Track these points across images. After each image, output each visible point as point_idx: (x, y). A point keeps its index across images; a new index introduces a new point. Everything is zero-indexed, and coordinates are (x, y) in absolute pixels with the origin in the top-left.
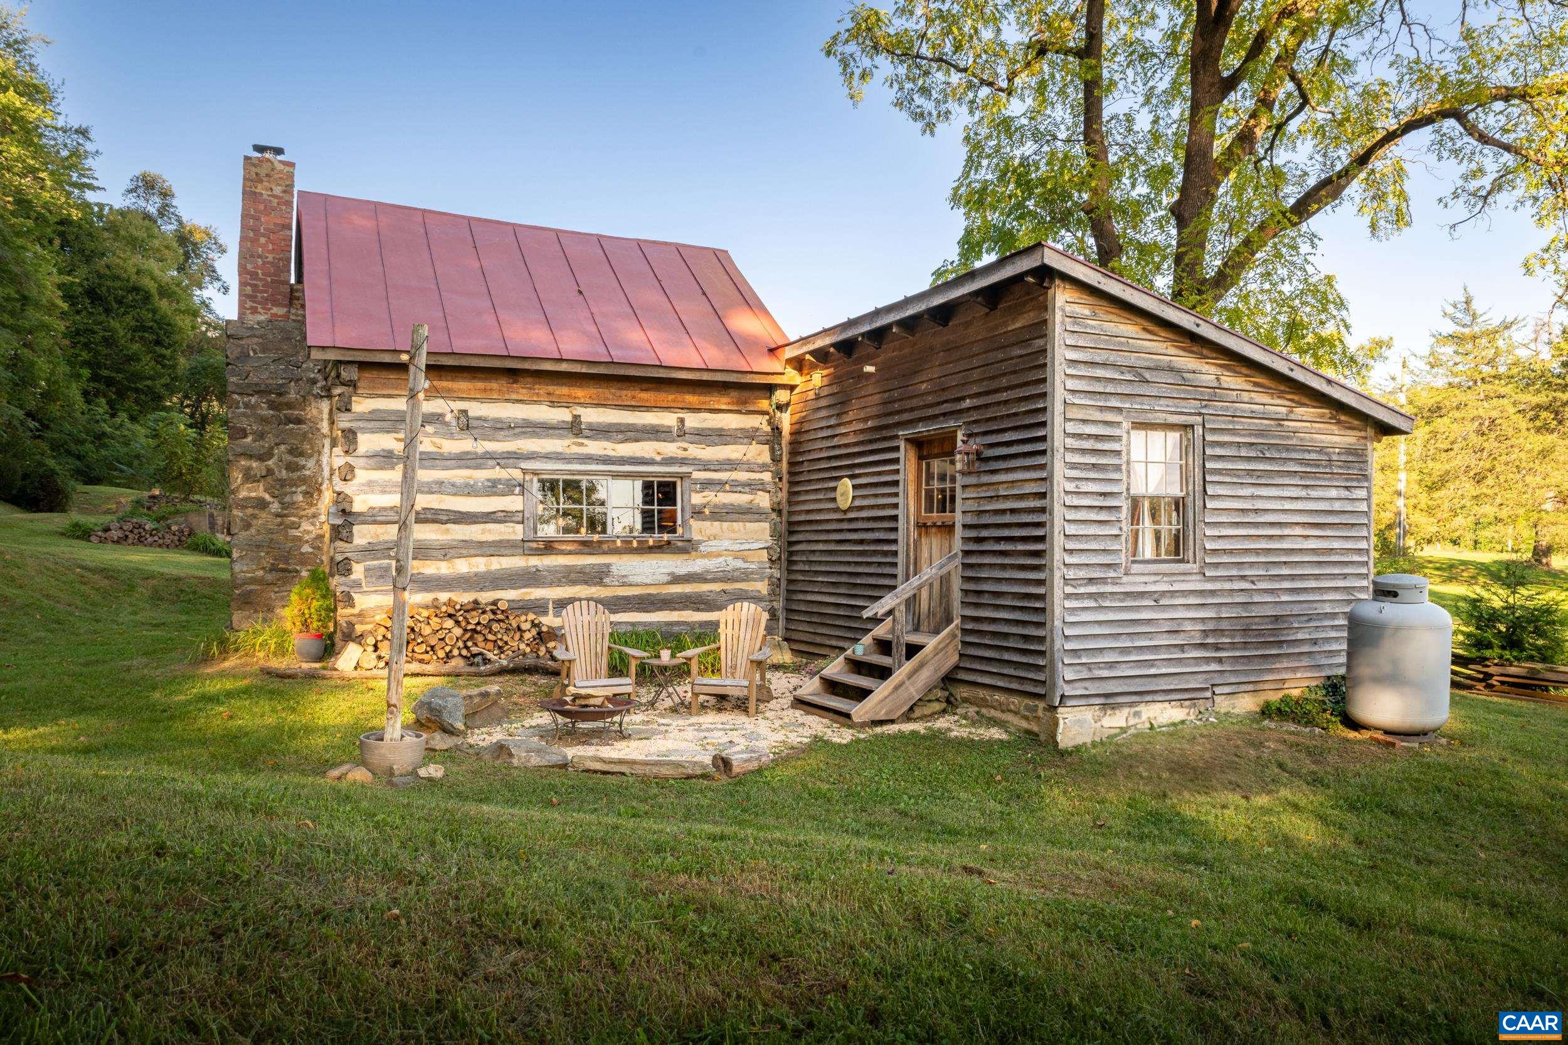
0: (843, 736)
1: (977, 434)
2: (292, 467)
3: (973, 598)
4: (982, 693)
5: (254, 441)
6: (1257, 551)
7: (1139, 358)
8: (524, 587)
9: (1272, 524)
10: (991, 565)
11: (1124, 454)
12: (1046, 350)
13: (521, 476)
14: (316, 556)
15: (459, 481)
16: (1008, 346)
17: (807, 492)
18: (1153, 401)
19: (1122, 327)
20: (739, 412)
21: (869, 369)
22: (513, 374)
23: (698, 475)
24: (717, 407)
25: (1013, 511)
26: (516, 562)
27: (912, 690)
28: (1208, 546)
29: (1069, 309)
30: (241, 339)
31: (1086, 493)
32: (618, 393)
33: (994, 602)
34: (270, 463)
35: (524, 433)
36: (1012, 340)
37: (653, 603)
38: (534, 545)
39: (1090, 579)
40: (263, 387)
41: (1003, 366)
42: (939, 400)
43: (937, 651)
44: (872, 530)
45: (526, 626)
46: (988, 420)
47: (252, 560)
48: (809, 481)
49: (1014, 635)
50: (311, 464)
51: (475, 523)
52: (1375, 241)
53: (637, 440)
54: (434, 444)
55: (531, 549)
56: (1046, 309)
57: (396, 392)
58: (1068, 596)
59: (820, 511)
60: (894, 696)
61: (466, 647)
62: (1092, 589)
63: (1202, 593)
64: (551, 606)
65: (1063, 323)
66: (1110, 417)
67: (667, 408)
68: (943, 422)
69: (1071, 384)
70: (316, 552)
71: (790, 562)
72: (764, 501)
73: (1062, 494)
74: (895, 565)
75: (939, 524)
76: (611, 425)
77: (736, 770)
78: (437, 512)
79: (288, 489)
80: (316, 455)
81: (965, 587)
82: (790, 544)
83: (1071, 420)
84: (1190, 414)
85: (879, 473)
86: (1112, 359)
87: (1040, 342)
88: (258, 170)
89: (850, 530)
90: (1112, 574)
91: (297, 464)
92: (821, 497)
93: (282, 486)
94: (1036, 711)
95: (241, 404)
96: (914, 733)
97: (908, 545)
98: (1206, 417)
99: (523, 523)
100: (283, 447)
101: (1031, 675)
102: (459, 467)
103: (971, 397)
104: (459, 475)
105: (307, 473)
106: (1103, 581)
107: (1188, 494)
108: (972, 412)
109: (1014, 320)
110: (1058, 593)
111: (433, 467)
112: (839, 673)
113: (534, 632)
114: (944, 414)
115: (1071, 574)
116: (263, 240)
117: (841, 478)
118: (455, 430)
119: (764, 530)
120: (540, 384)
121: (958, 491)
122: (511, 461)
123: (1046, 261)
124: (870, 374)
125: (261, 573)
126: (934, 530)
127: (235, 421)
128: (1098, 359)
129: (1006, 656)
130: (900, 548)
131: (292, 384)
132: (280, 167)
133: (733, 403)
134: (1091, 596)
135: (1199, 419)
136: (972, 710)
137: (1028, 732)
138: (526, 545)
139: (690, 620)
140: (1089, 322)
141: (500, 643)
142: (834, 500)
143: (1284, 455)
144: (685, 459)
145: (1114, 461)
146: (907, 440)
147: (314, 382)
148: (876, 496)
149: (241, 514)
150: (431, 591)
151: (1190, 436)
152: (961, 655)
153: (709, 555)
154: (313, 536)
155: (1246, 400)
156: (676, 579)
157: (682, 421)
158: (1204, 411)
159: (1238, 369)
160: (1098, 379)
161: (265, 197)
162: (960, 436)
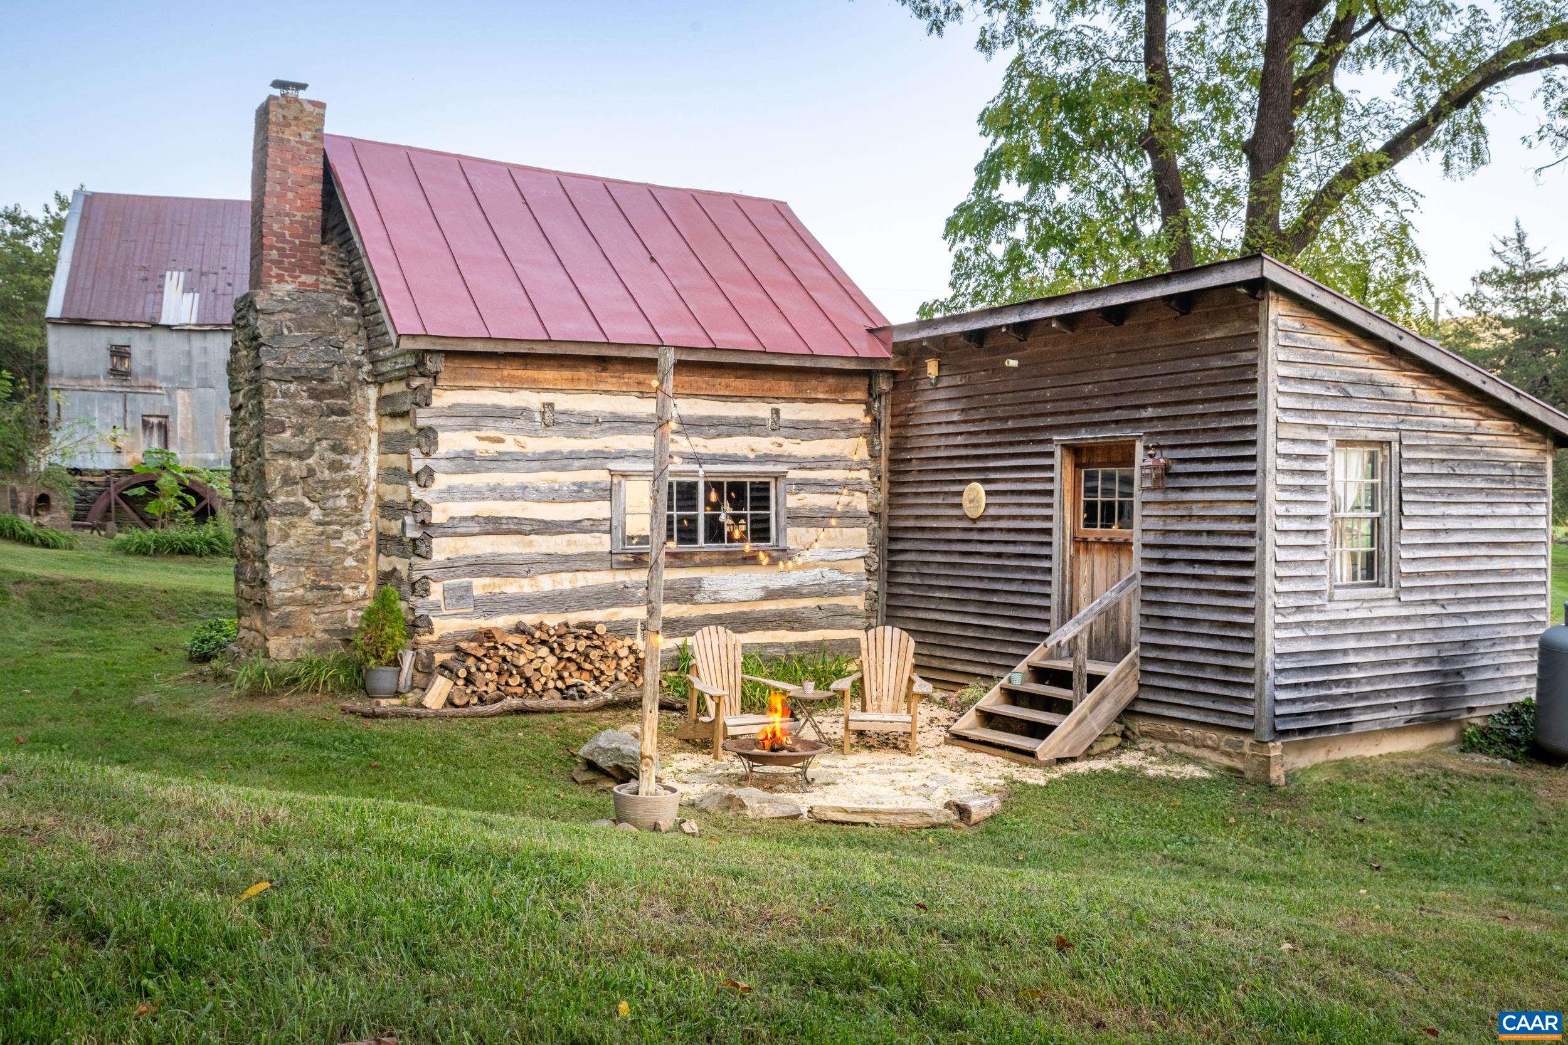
0: (1036, 777)
1: (1164, 447)
2: (335, 467)
3: (1157, 623)
4: (1168, 727)
5: (294, 436)
6: (1447, 574)
7: (1342, 372)
8: (612, 606)
9: (1460, 545)
10: (1181, 589)
11: (1329, 474)
12: (1256, 365)
13: (609, 479)
14: (360, 570)
15: (543, 486)
16: (1202, 356)
17: (917, 494)
18: (1356, 417)
19: (1328, 339)
20: (836, 401)
21: (1013, 363)
22: (602, 362)
23: (794, 475)
24: (814, 396)
25: (1210, 533)
26: (603, 578)
27: (1094, 724)
28: (1404, 570)
29: (1281, 322)
30: (272, 314)
31: (1295, 516)
32: (712, 381)
33: (1185, 629)
34: (311, 461)
35: (611, 428)
36: (1210, 350)
37: (745, 623)
38: (623, 558)
39: (1298, 607)
40: (303, 373)
41: (1199, 376)
42: (1109, 405)
43: (1118, 680)
44: (1014, 542)
45: (623, 653)
46: (1177, 432)
47: (290, 577)
48: (921, 482)
49: (1211, 665)
50: (356, 462)
51: (560, 533)
52: (1448, 180)
53: (729, 435)
54: (518, 442)
55: (620, 563)
56: (1256, 321)
57: (479, 384)
58: (1278, 626)
59: (937, 517)
60: (1078, 730)
61: (561, 678)
62: (1300, 618)
63: (1397, 619)
64: (639, 628)
65: (1276, 337)
66: (1317, 435)
67: (761, 398)
68: (1115, 430)
69: (1284, 402)
70: (361, 565)
71: (891, 573)
72: (861, 503)
73: (1274, 518)
74: (1049, 583)
75: (1105, 539)
76: (703, 418)
77: (975, 818)
78: (520, 521)
79: (330, 493)
80: (362, 452)
81: (1148, 611)
82: (891, 552)
83: (1282, 439)
84: (1389, 430)
85: (1025, 480)
86: (1319, 373)
87: (1249, 356)
88: (285, 112)
89: (981, 542)
90: (1318, 602)
91: (340, 461)
92: (940, 501)
93: (325, 489)
94: (1241, 747)
95: (278, 393)
96: (1105, 771)
97: (1064, 561)
98: (1403, 433)
99: (610, 532)
100: (325, 443)
101: (1234, 709)
102: (544, 469)
103: (1155, 405)
104: (542, 478)
105: (352, 473)
106: (1308, 609)
107: (1383, 514)
108: (1155, 423)
109: (1213, 328)
110: (1269, 623)
111: (516, 470)
112: (995, 704)
113: (632, 659)
114: (1117, 422)
115: (1281, 602)
116: (290, 195)
117: (969, 481)
118: (539, 425)
119: (861, 536)
120: (630, 371)
121: (1137, 506)
122: (598, 461)
123: (1266, 274)
124: (1014, 369)
125: (301, 591)
126: (1096, 546)
127: (272, 413)
128: (1307, 375)
129: (1202, 688)
130: (1055, 564)
131: (336, 368)
132: (309, 108)
133: (831, 391)
134: (1298, 625)
135: (1396, 435)
136: (1158, 746)
137: (1230, 769)
138: (615, 557)
139: (784, 641)
140: (1299, 335)
141: (597, 673)
142: (960, 506)
143: (1472, 471)
144: (780, 456)
145: (1319, 481)
146: (1064, 446)
147: (358, 365)
148: (1020, 505)
149: (278, 523)
150: (513, 613)
151: (1387, 452)
152: (1140, 685)
153: (805, 566)
154: (357, 546)
155: (1439, 413)
156: (771, 595)
157: (776, 412)
158: (1401, 427)
159: (1432, 381)
160: (1306, 396)
161: (293, 143)
162: (1139, 447)
